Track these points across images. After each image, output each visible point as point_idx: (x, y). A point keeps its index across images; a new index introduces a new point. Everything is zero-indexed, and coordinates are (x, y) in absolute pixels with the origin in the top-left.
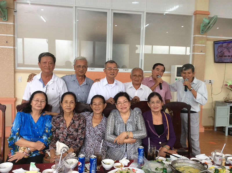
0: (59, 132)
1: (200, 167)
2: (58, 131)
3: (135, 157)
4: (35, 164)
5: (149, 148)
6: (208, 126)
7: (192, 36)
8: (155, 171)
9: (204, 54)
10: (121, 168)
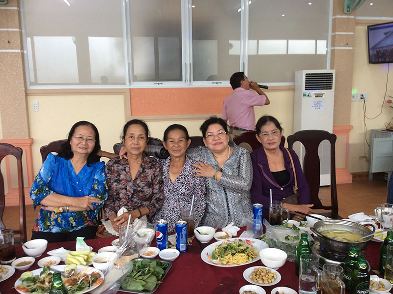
0: (118, 186)
1: (361, 230)
2: (116, 185)
3: (249, 221)
4: (84, 240)
5: (271, 205)
6: (359, 173)
7: (331, 18)
8: (284, 241)
9: (351, 48)
10: (227, 239)
